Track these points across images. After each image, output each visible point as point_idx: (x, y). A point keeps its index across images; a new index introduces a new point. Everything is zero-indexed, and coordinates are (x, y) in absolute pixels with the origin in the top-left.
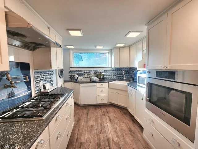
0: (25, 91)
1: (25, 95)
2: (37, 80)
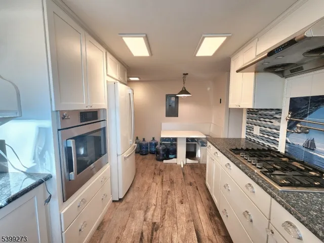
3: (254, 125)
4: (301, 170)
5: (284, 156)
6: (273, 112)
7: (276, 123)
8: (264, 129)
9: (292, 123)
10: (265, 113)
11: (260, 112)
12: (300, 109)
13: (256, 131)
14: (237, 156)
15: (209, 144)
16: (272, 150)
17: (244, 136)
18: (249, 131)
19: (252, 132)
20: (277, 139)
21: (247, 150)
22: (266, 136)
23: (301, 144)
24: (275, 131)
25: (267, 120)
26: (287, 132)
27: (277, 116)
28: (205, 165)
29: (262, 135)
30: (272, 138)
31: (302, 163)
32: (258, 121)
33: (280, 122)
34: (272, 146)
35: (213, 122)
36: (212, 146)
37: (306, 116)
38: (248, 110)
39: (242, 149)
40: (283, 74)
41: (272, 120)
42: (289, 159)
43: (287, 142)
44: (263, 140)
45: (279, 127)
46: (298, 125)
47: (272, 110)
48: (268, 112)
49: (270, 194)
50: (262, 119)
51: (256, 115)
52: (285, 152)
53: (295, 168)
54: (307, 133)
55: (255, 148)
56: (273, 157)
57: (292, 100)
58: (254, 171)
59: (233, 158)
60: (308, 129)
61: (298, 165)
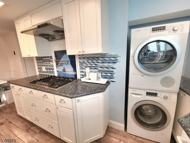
0: (72, 71)
1: (72, 74)
2: (83, 65)
3: (42, 66)
4: (63, 80)
5: (57, 77)
6: (49, 58)
7: (51, 63)
8: (47, 67)
9: (57, 62)
10: (46, 59)
11: (43, 59)
12: (58, 56)
13: (44, 69)
14: (35, 85)
15: (11, 85)
16: (52, 76)
17: (38, 73)
18: (40, 70)
19: (42, 70)
20: (53, 71)
21: (41, 80)
22: (49, 71)
23: (62, 70)
24: (52, 67)
25: (47, 62)
26: (56, 66)
27: (51, 60)
28: (14, 103)
29: (47, 70)
30: (51, 71)
31: (63, 77)
32: (44, 64)
33: (53, 63)
34: (52, 74)
35: (12, 70)
36: (15, 86)
37: (61, 59)
38: (37, 58)
39: (37, 80)
40: (49, 40)
41: (50, 62)
42: (59, 77)
43: (57, 71)
44: (48, 73)
45: (53, 65)
46: (59, 63)
47: (48, 57)
48: (47, 58)
49: (53, 93)
50: (45, 62)
51: (42, 60)
52: (58, 75)
53: (61, 80)
54: (62, 65)
55: (45, 78)
56: (53, 79)
57: (55, 52)
58: (45, 88)
59: (33, 87)
60: (62, 64)
61: (62, 79)
